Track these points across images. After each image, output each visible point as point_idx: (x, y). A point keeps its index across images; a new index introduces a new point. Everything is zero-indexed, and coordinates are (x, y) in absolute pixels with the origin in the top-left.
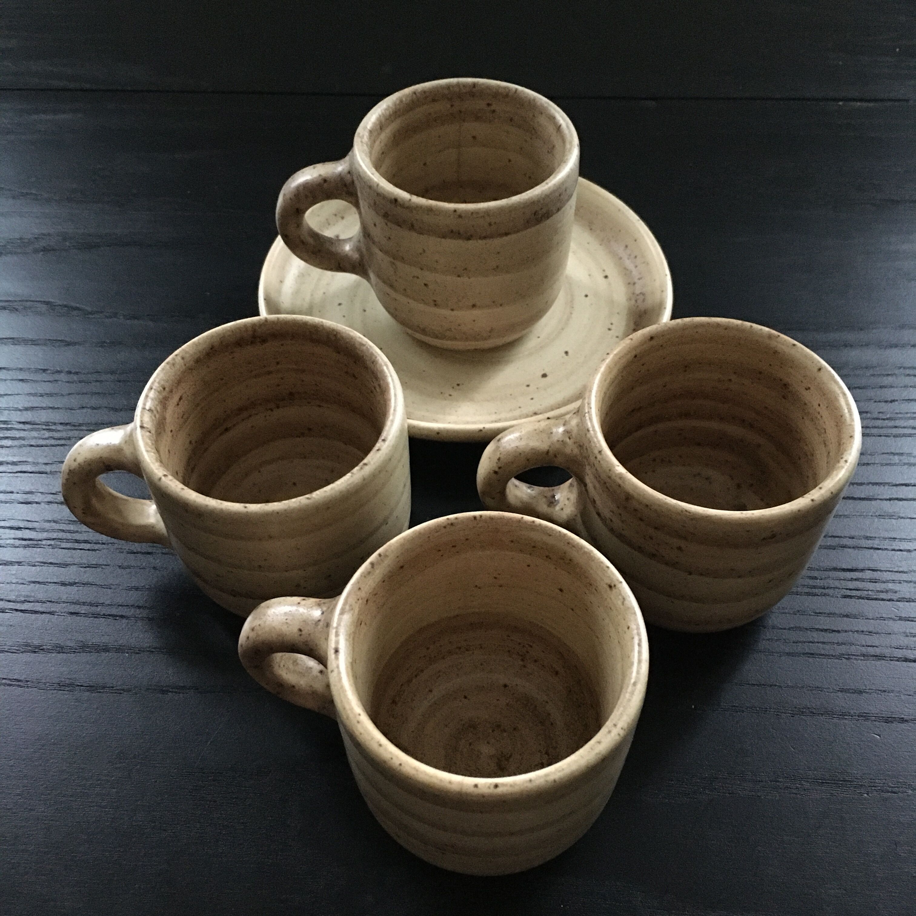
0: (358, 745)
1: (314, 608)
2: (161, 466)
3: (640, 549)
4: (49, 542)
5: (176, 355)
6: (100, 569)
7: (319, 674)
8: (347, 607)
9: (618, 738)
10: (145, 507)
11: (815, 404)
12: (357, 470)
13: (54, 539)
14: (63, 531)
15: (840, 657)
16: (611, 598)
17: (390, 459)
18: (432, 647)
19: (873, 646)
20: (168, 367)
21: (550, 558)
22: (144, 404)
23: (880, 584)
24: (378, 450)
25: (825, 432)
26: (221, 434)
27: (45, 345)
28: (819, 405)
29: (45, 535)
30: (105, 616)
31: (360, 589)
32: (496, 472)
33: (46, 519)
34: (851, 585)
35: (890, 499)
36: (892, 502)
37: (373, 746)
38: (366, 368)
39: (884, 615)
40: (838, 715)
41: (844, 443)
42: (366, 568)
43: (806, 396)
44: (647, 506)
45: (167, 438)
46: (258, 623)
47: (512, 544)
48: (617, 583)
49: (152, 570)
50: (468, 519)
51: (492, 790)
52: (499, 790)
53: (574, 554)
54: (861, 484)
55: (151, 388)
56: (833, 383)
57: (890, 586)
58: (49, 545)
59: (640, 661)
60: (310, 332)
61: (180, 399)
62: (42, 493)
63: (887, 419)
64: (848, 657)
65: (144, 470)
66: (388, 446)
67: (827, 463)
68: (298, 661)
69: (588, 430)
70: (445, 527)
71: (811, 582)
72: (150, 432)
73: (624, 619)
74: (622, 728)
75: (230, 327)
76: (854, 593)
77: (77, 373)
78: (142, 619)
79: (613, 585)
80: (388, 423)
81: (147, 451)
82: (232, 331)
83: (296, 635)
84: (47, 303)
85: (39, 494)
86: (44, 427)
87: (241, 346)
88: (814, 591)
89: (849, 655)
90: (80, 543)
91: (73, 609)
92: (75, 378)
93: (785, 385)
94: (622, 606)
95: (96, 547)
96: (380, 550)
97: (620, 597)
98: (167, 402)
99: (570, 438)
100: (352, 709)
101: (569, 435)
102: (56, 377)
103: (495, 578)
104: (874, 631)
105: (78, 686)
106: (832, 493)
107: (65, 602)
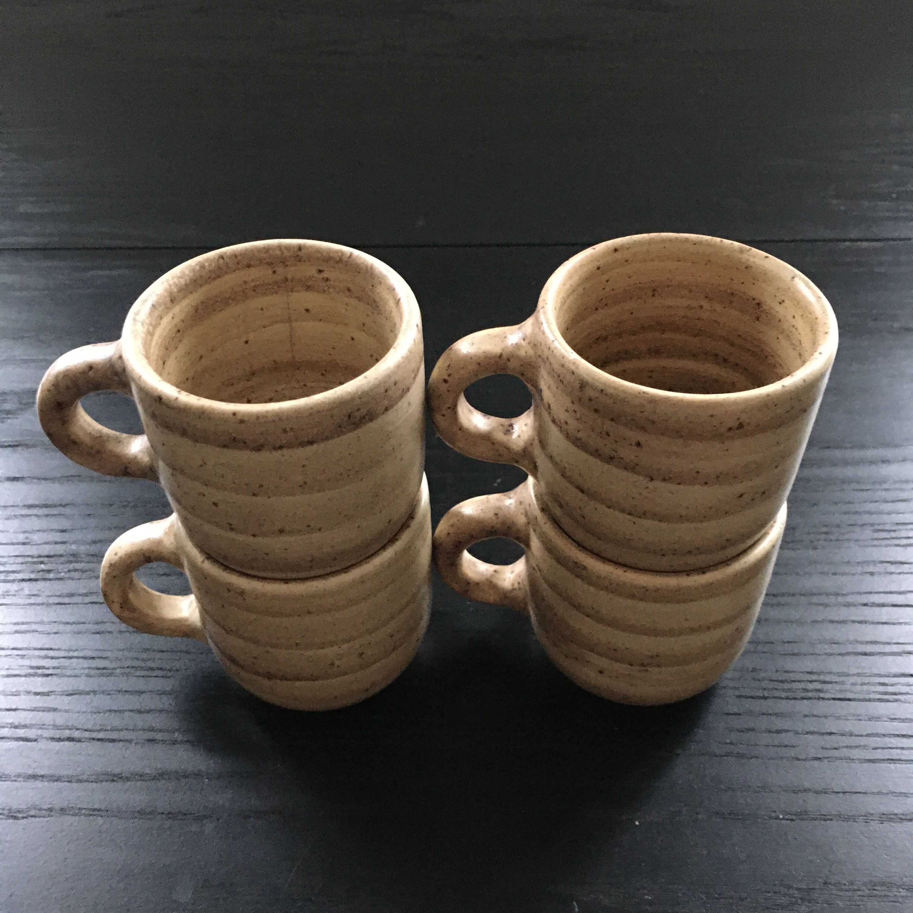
3: (597, 454)
11: (790, 317)
28: (794, 317)
32: (445, 380)
41: (818, 340)
43: (780, 311)
44: (602, 391)
93: (758, 304)
99: (525, 341)
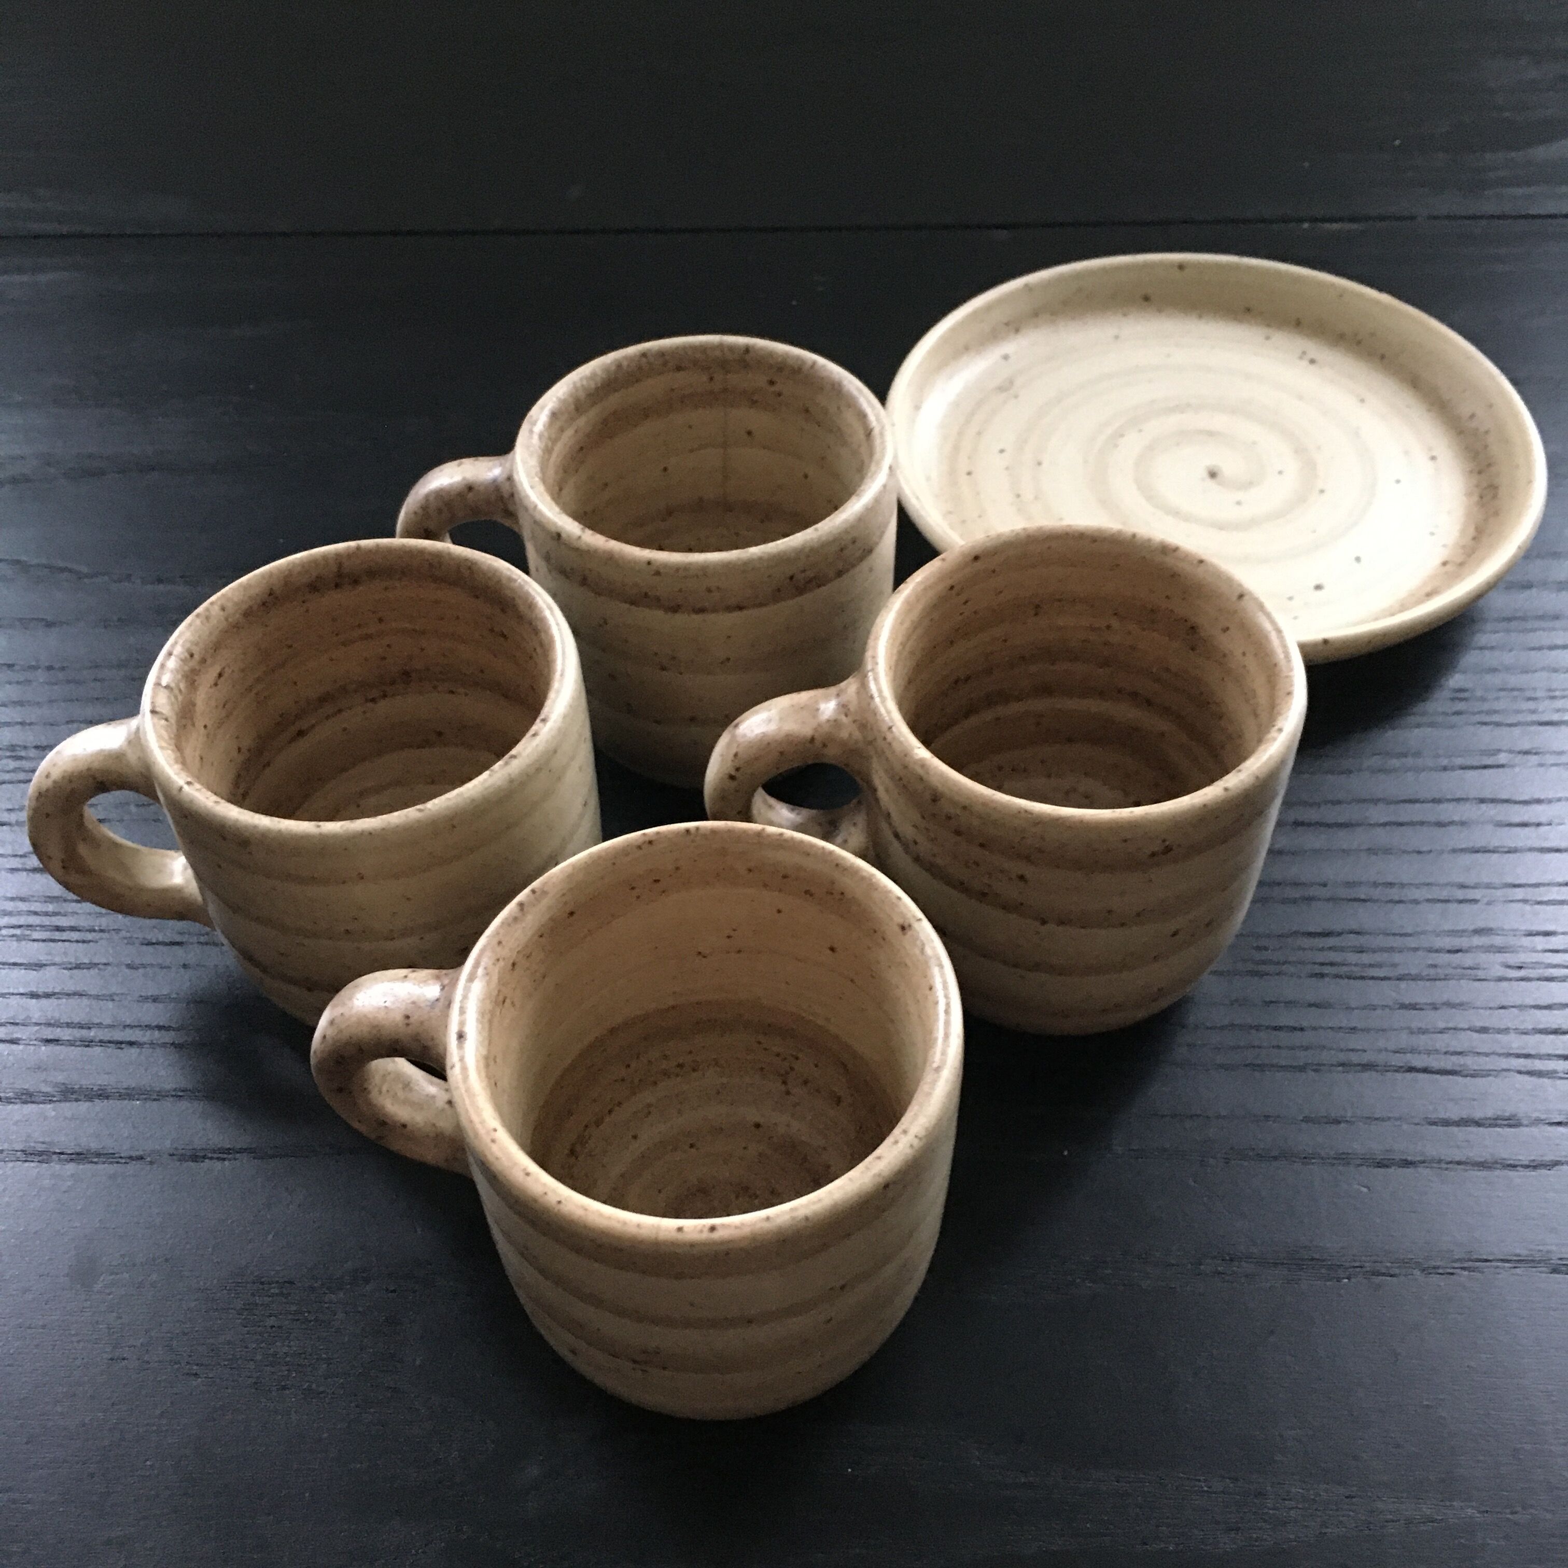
0: (495, 1179)
1: (430, 982)
2: (182, 769)
3: (962, 887)
4: (12, 931)
5: (212, 603)
6: (96, 970)
7: (446, 1106)
8: (480, 971)
9: (909, 1151)
10: (167, 861)
11: (1238, 653)
12: (500, 765)
13: (20, 927)
14: (36, 913)
15: (1304, 1068)
16: (904, 948)
17: (555, 752)
18: (634, 1063)
19: (1357, 1051)
20: (198, 622)
21: (811, 895)
22: (159, 678)
23: (1369, 954)
24: (534, 736)
25: (1255, 695)
26: (292, 740)
27: (11, 626)
28: (1244, 654)
30: (102, 1043)
31: (500, 943)
32: (732, 777)
33: (9, 895)
34: (1321, 957)
35: (1385, 825)
36: (1387, 828)
37: (517, 1176)
38: (520, 617)
39: (1374, 1003)
40: (1301, 1157)
41: (1278, 705)
42: (511, 911)
43: (1226, 642)
44: (965, 807)
45: (197, 736)
46: (343, 1013)
47: (751, 875)
48: (912, 921)
49: (183, 971)
50: (677, 834)
51: (705, 1236)
52: (716, 1236)
53: (846, 882)
54: (1339, 802)
55: (170, 654)
56: (1260, 614)
57: (1386, 957)
58: (12, 936)
60: (430, 564)
61: (220, 675)
64: (1318, 1068)
65: (157, 778)
66: (551, 729)
68: (411, 1085)
69: (872, 697)
70: (639, 847)
71: (1258, 956)
72: (166, 720)
73: (925, 978)
74: (916, 1137)
75: (301, 558)
76: (1327, 970)
77: (63, 669)
78: (164, 1045)
79: (906, 925)
80: (552, 695)
81: (161, 748)
82: (306, 567)
83: (400, 1025)
84: (18, 562)
86: (8, 754)
87: (318, 591)
88: (1263, 968)
89: (1319, 1065)
90: (64, 931)
91: (49, 1033)
92: (61, 675)
93: (1192, 628)
94: (920, 956)
95: (89, 936)
96: (535, 884)
97: (919, 943)
98: (196, 678)
99: (846, 715)
100: (483, 1122)
101: (846, 710)
102: (30, 675)
103: (729, 937)
104: (1358, 1026)
105: (55, 1153)
106: (1259, 778)
107: (37, 1024)
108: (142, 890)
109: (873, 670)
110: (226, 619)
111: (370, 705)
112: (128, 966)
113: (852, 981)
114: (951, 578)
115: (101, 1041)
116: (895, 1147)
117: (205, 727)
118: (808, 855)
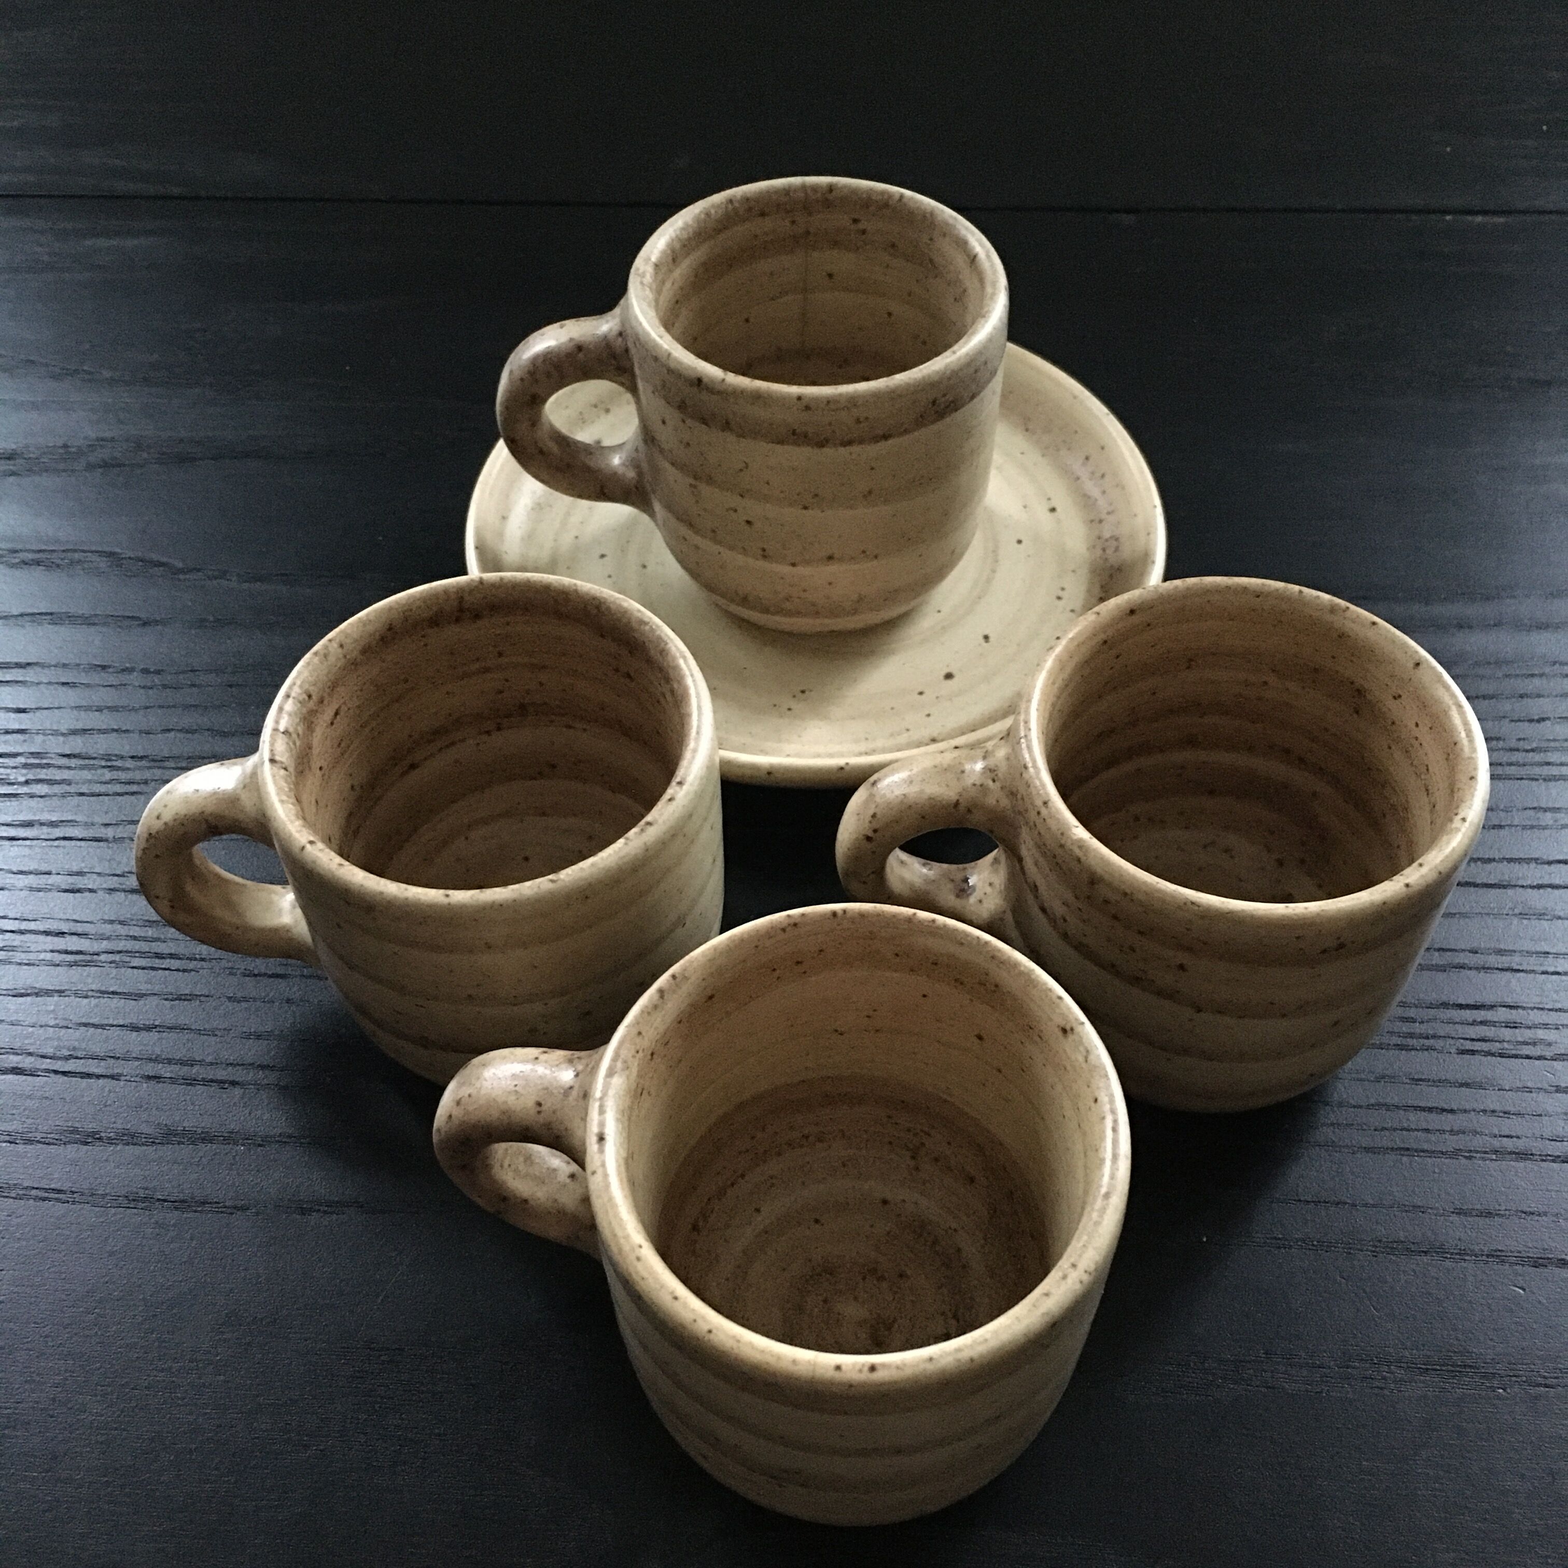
0: (638, 1298)
1: (563, 1066)
2: (304, 826)
3: (1112, 968)
4: (111, 957)
5: (330, 640)
6: (198, 1002)
7: (568, 1181)
8: (619, 1065)
9: (1078, 1287)
10: (275, 898)
11: (1410, 724)
12: (636, 833)
13: (120, 952)
14: (135, 938)
15: (1455, 1154)
16: (1065, 1051)
17: (690, 816)
18: (759, 1135)
19: (1512, 1137)
20: (316, 660)
21: (962, 983)
22: (277, 722)
23: (1522, 1030)
24: (670, 800)
25: (1428, 770)
26: (404, 774)
27: (105, 624)
28: (1417, 725)
29: (105, 945)
30: (205, 1082)
31: (640, 1033)
32: (868, 839)
33: (106, 917)
34: (1473, 1032)
35: (1539, 887)
36: (1541, 891)
37: (665, 1300)
38: (649, 661)
39: (1529, 1084)
40: (1452, 1254)
41: (1459, 789)
42: (651, 997)
43: (1395, 709)
44: (1126, 894)
45: (313, 780)
46: (468, 1092)
47: (898, 960)
48: (1074, 1025)
49: (286, 1006)
50: (823, 916)
51: (865, 1376)
52: (879, 1376)
53: (1003, 976)
54: (1490, 860)
55: (288, 696)
56: (1438, 686)
57: (1541, 1034)
58: (111, 963)
59: (1115, 1157)
60: (556, 601)
61: (336, 714)
62: (99, 874)
63: (1533, 750)
64: (1470, 1155)
65: (276, 834)
66: (688, 793)
67: (1431, 823)
68: (533, 1158)
69: (1026, 767)
70: (784, 930)
71: (1405, 1028)
72: (285, 769)
73: (1088, 1086)
74: (1086, 1272)
75: (422, 592)
76: (1477, 1046)
77: (158, 672)
78: (268, 1087)
79: (1068, 1028)
80: (688, 755)
81: (282, 801)
82: (426, 599)
83: (532, 1113)
84: (111, 554)
85: (95, 876)
86: (103, 763)
87: (437, 625)
88: (1411, 1042)
89: (1471, 1151)
90: (164, 958)
91: (150, 1069)
92: (157, 680)
93: (1358, 691)
94: (1084, 1065)
95: (192, 965)
96: (675, 968)
97: (1081, 1049)
98: (314, 720)
99: (994, 781)
100: (627, 1237)
101: (993, 775)
102: (125, 678)
103: (868, 1017)
104: (1513, 1110)
105: (159, 1200)
106: (1440, 873)
107: (137, 1059)
108: (248, 929)
109: (1026, 736)
110: (345, 657)
111: (485, 738)
112: (229, 998)
113: (999, 1071)
114: (1105, 632)
115: (203, 1080)
116: (1064, 1282)
117: (321, 768)
118: (962, 944)
